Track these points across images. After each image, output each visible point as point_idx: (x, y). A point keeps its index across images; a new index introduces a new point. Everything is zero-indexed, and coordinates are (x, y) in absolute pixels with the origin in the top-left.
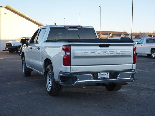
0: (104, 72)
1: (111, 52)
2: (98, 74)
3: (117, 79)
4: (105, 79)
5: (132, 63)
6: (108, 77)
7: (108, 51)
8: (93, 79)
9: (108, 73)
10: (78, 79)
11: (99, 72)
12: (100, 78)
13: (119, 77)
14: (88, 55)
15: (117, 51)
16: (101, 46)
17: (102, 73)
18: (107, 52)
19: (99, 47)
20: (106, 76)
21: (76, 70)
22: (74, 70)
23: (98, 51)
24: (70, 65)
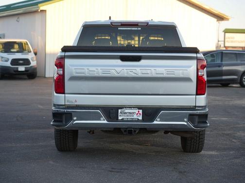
0: (130, 107)
1: (144, 72)
2: (120, 110)
3: (155, 122)
4: (132, 121)
5: (195, 93)
6: (140, 118)
8: (104, 120)
9: (141, 111)
10: (75, 118)
11: (121, 108)
12: (122, 119)
13: (158, 120)
14: (96, 75)
15: (157, 69)
16: (123, 59)
17: (127, 111)
18: (134, 71)
19: (119, 61)
20: (135, 117)
21: (76, 101)
22: (72, 102)
23: (116, 68)
24: (63, 93)
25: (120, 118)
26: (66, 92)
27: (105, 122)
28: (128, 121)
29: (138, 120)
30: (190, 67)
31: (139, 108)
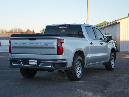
2: (29, 60)
3: (39, 66)
4: (34, 65)
5: (57, 54)
6: (37, 64)
7: (34, 43)
9: (37, 61)
10: (13, 63)
16: (30, 39)
17: (32, 61)
19: (29, 40)
20: (35, 63)
22: (13, 57)
23: (27, 43)
24: (11, 53)
25: (29, 64)
26: (12, 53)
27: (22, 65)
28: (32, 65)
29: (36, 64)
30: (54, 42)
31: (36, 59)
